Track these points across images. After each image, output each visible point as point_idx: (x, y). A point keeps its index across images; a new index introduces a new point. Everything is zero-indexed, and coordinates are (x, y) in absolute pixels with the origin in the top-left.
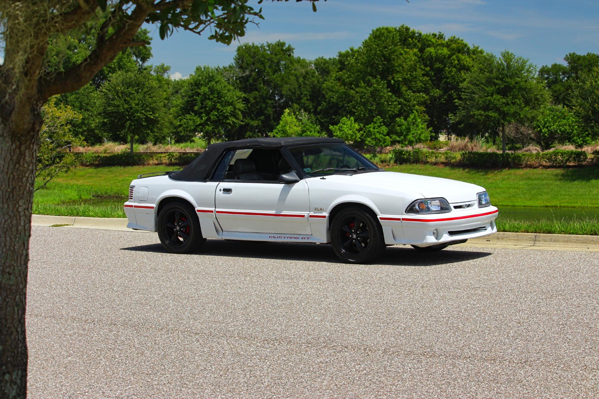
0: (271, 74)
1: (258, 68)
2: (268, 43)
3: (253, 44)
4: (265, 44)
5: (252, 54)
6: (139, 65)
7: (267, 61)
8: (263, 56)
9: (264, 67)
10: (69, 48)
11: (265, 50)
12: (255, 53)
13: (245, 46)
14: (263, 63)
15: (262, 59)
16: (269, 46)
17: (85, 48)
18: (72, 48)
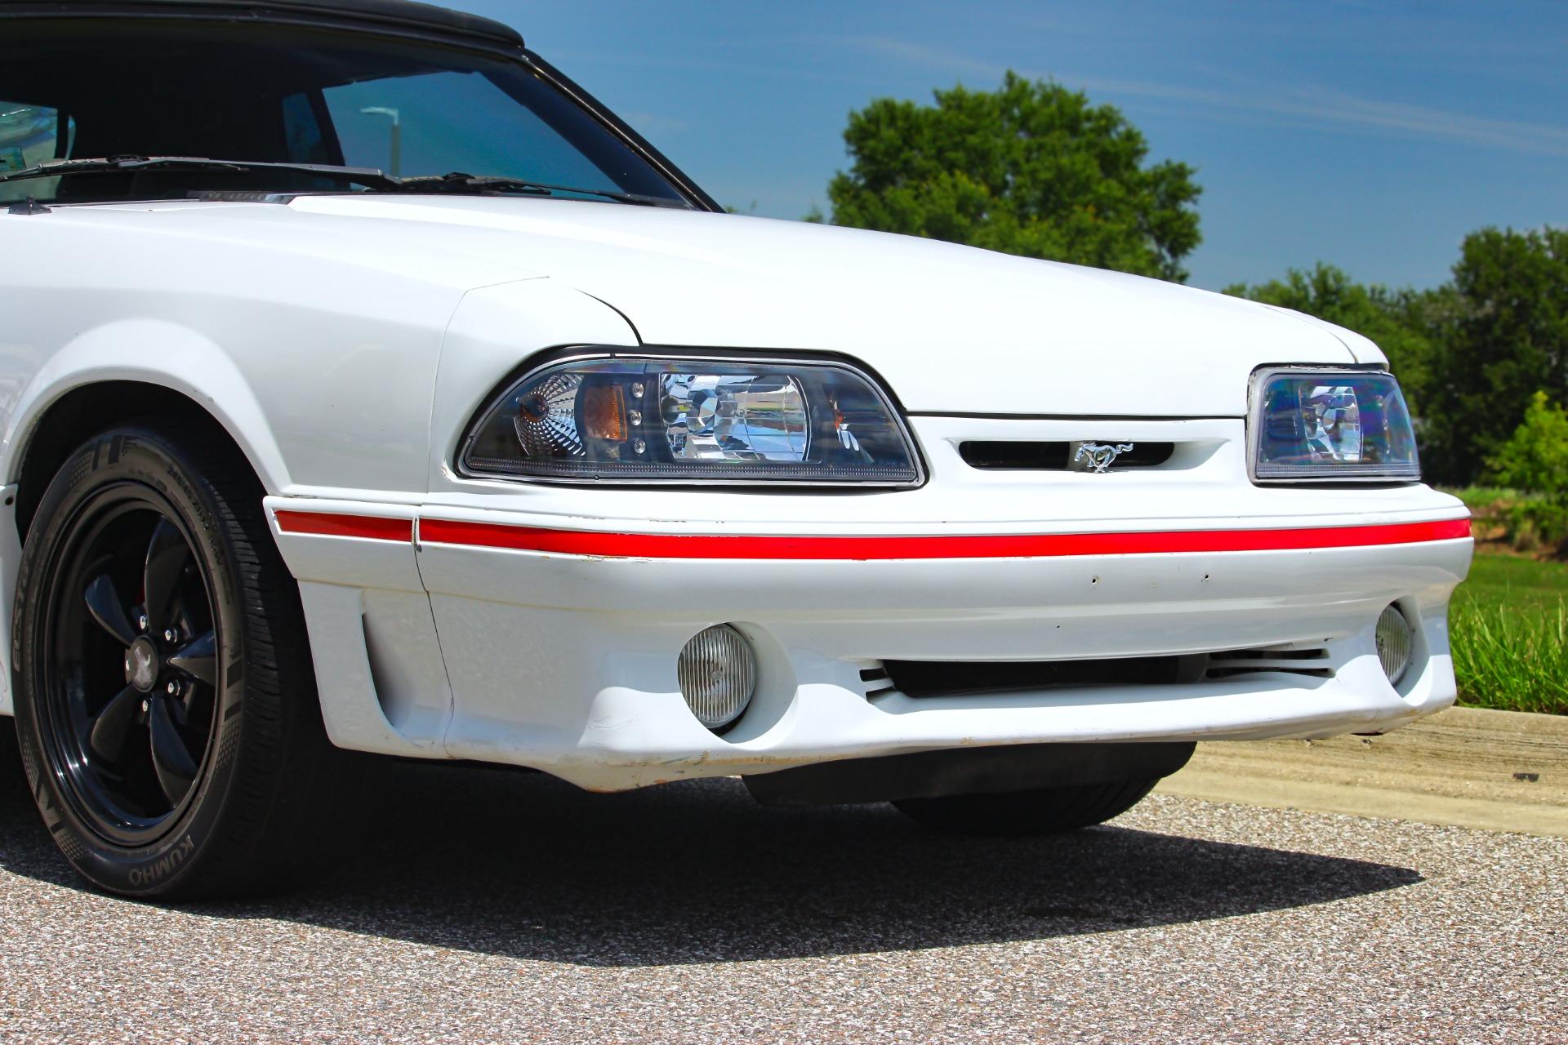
0: (1553, 313)
1: (1518, 296)
2: (1547, 228)
3: (1509, 231)
4: (1541, 232)
5: (1502, 257)
6: (1167, 267)
7: (1541, 277)
8: (1532, 263)
9: (1536, 294)
10: (961, 207)
11: (1539, 247)
12: (1510, 254)
13: (1487, 235)
14: (1531, 284)
15: (1529, 272)
16: (1550, 236)
17: (1009, 211)
18: (972, 210)
